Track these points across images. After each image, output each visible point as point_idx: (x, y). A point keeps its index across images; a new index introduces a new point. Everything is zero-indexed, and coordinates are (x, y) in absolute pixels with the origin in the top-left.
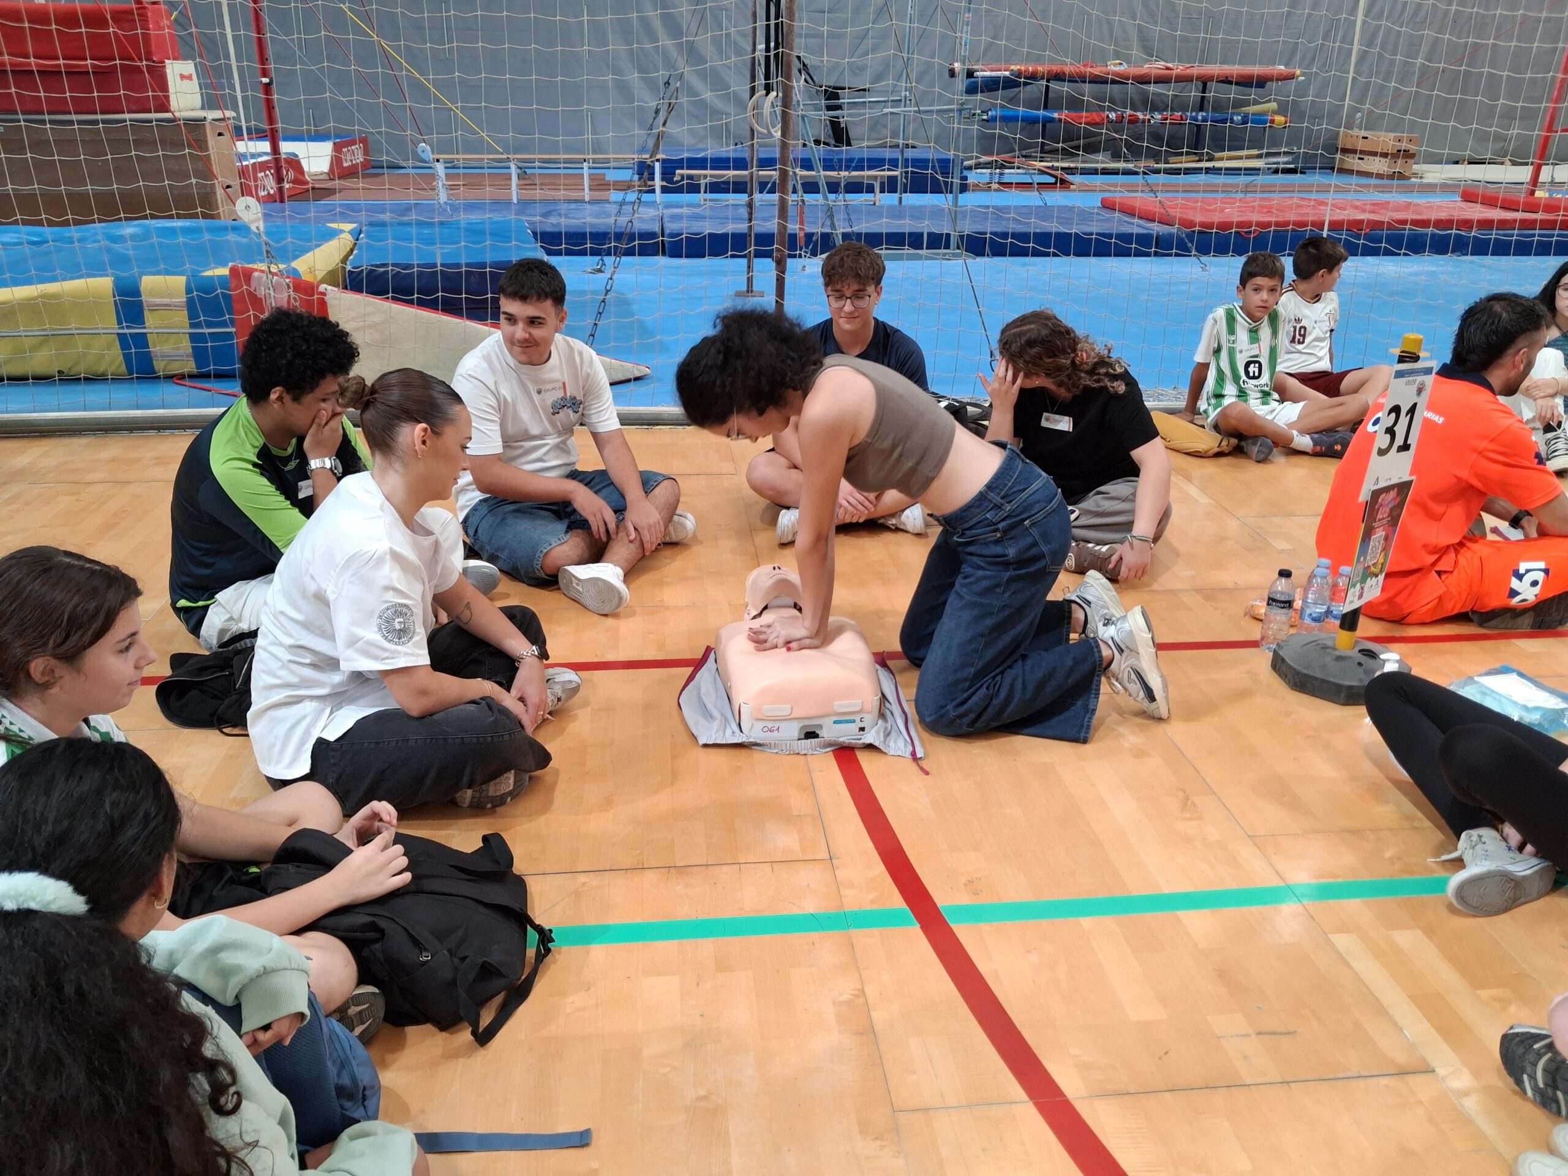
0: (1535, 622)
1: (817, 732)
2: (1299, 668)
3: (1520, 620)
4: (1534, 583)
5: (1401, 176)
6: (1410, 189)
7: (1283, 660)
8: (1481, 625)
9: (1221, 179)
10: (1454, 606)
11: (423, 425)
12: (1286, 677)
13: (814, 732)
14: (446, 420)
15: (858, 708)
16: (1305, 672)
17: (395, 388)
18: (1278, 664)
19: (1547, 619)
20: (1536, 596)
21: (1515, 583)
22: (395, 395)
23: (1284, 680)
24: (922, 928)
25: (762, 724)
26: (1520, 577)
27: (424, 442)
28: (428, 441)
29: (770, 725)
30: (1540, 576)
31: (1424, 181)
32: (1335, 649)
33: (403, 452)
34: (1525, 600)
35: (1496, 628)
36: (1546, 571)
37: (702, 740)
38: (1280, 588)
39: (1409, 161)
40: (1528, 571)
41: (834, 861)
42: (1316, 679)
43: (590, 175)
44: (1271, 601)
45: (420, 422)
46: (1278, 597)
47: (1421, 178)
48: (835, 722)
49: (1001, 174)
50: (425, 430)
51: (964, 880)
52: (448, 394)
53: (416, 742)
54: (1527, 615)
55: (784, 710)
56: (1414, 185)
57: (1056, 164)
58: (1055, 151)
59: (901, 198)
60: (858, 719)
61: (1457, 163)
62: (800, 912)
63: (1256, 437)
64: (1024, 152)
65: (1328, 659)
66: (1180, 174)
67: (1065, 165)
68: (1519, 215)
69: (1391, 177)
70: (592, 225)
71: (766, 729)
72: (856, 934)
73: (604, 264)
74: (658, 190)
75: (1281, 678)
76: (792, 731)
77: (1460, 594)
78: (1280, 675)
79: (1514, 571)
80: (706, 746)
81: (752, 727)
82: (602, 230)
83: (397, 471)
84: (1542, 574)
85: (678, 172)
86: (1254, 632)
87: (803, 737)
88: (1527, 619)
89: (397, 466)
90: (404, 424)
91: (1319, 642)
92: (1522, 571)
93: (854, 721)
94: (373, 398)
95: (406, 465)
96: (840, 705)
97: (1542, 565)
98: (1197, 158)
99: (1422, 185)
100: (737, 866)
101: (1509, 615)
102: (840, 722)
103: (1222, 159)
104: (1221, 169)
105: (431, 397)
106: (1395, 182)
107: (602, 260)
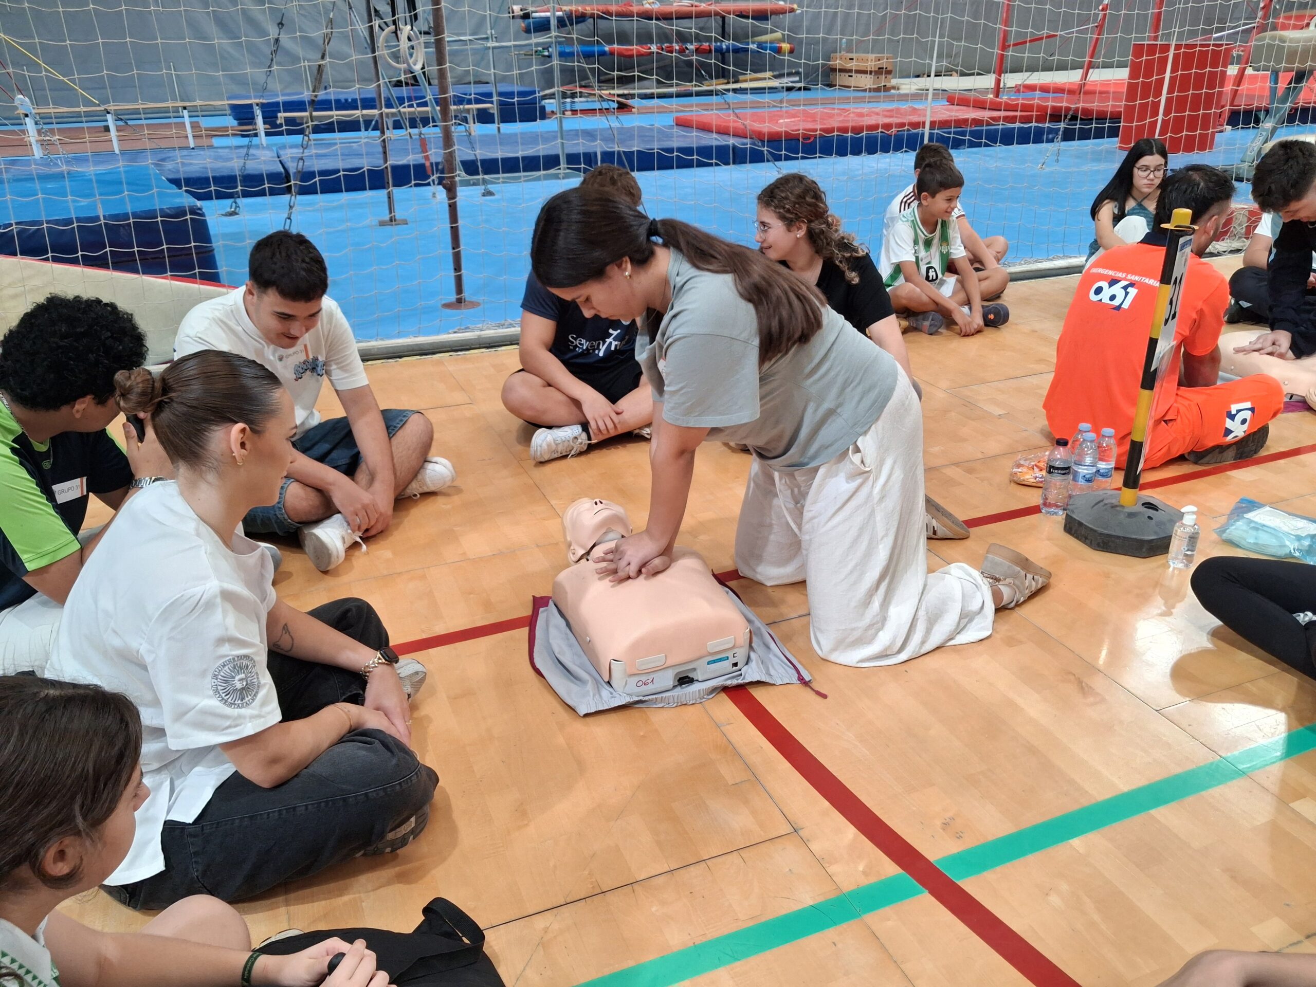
0: (1237, 454)
1: (691, 675)
2: (1100, 530)
3: (1225, 454)
4: (1244, 422)
5: (886, 89)
6: (892, 99)
7: (1080, 524)
8: (1196, 463)
9: (749, 97)
10: (1178, 451)
11: (240, 425)
12: (1086, 538)
13: (687, 677)
14: (267, 413)
15: (731, 645)
16: (1106, 532)
17: (193, 382)
18: (1073, 527)
19: (1247, 449)
20: (1244, 432)
21: (1229, 424)
22: (195, 391)
23: (1084, 542)
24: (930, 893)
25: (636, 679)
26: (1232, 417)
27: (243, 445)
28: (247, 442)
29: (644, 678)
30: (1247, 415)
31: (902, 92)
32: (1123, 507)
33: (216, 460)
34: (1236, 436)
35: (1208, 463)
36: (1252, 410)
37: (582, 711)
38: (1059, 456)
39: (890, 76)
40: (1238, 411)
41: (801, 833)
42: (1118, 537)
43: (191, 123)
44: (1051, 469)
45: (236, 422)
46: (1057, 464)
47: (898, 89)
48: (709, 663)
49: (573, 102)
50: (243, 431)
51: (938, 823)
52: (263, 378)
53: (307, 809)
54: (1231, 449)
55: (657, 659)
56: (893, 96)
57: (612, 92)
58: (611, 81)
59: (499, 128)
60: (731, 656)
61: (918, 76)
62: (799, 907)
63: (925, 312)
64: (583, 83)
65: (1122, 517)
66: (712, 95)
67: (621, 92)
68: (1002, 114)
69: (878, 90)
70: (213, 170)
71: (641, 683)
72: (871, 918)
73: (237, 207)
74: (262, 134)
75: (1080, 540)
76: (668, 679)
77: (1184, 438)
78: (1077, 538)
79: (1227, 412)
80: (587, 715)
81: (626, 684)
82: (225, 173)
83: (209, 483)
84: (1249, 413)
85: (279, 115)
86: (1033, 498)
87: (677, 683)
88: (1231, 453)
89: (211, 477)
90: (214, 428)
91: (1106, 502)
92: (1234, 412)
93: (728, 658)
94: (169, 398)
95: (221, 475)
96: (714, 645)
97: (1248, 405)
98: (726, 81)
99: (900, 95)
100: (703, 865)
101: (1218, 450)
102: (714, 662)
103: (746, 81)
104: (746, 89)
105: (243, 387)
106: (882, 94)
107: (236, 203)
